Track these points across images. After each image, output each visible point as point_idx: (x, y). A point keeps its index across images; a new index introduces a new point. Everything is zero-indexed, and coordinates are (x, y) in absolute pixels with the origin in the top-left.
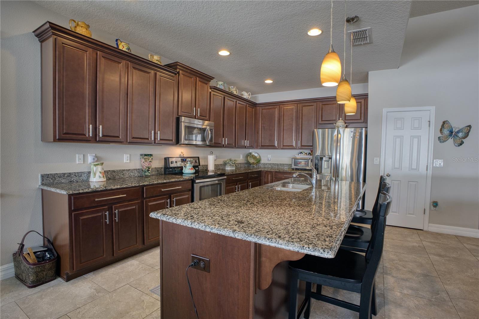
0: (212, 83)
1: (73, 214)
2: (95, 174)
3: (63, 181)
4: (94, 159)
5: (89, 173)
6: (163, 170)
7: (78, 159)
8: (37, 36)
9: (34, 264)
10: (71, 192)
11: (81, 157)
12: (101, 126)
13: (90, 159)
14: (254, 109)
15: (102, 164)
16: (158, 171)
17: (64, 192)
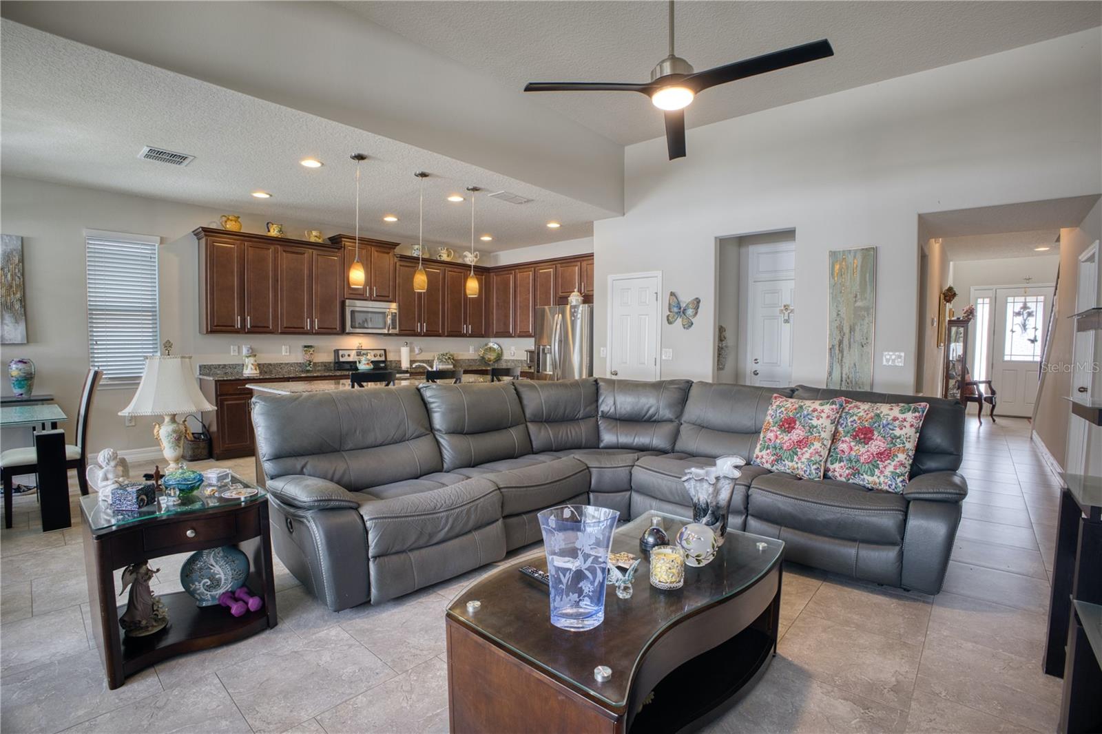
0: (398, 250)
1: (219, 398)
2: (247, 367)
3: (219, 372)
4: (248, 351)
5: (243, 365)
6: (332, 365)
7: (233, 350)
8: (195, 235)
9: (191, 441)
10: (216, 379)
11: (236, 348)
12: (249, 317)
13: (245, 351)
14: (484, 277)
15: (255, 356)
16: (325, 366)
17: (211, 379)
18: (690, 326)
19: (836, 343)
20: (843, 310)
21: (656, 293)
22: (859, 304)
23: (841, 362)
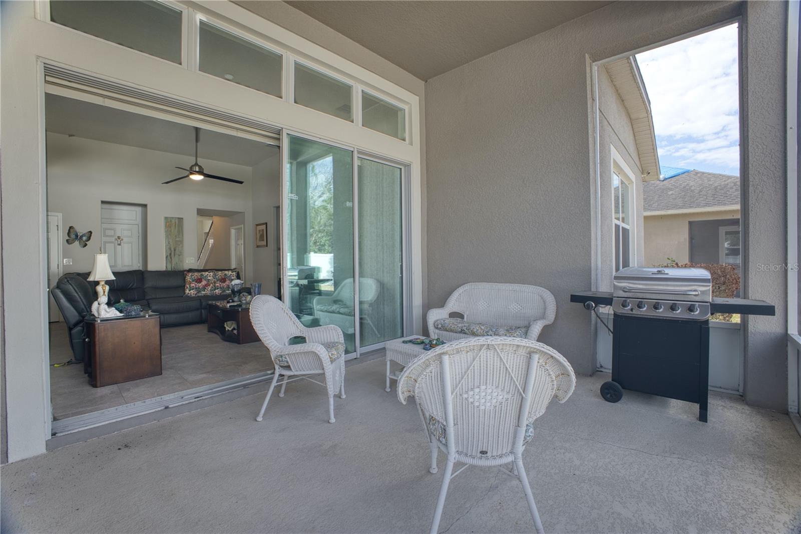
18: (85, 246)
19: (169, 254)
20: (171, 241)
21: (57, 226)
22: (177, 239)
23: (171, 262)
